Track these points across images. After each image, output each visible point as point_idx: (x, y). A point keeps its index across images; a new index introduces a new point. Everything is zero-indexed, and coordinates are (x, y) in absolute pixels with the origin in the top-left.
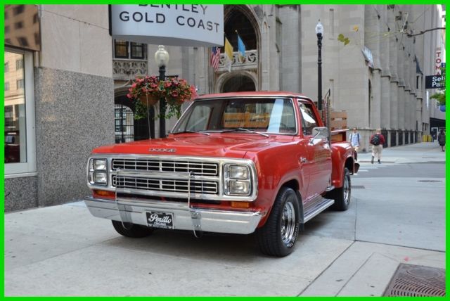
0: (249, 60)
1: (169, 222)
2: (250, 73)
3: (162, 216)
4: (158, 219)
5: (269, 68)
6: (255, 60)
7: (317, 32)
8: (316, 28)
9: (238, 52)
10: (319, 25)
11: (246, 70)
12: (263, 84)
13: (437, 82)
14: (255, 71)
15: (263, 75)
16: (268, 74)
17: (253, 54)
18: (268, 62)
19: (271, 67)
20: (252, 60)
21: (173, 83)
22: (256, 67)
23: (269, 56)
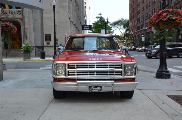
0: (17, 13)
1: (100, 89)
2: (18, 20)
3: (96, 87)
4: (94, 88)
5: (28, 18)
6: (20, 14)
7: (53, 4)
8: (53, 3)
9: (11, 9)
10: (54, 2)
11: (16, 18)
12: (25, 25)
13: (86, 28)
14: (21, 19)
15: (25, 21)
16: (28, 21)
17: (19, 11)
18: (28, 15)
19: (29, 18)
20: (19, 14)
21: (6, 24)
22: (21, 17)
23: (28, 13)
